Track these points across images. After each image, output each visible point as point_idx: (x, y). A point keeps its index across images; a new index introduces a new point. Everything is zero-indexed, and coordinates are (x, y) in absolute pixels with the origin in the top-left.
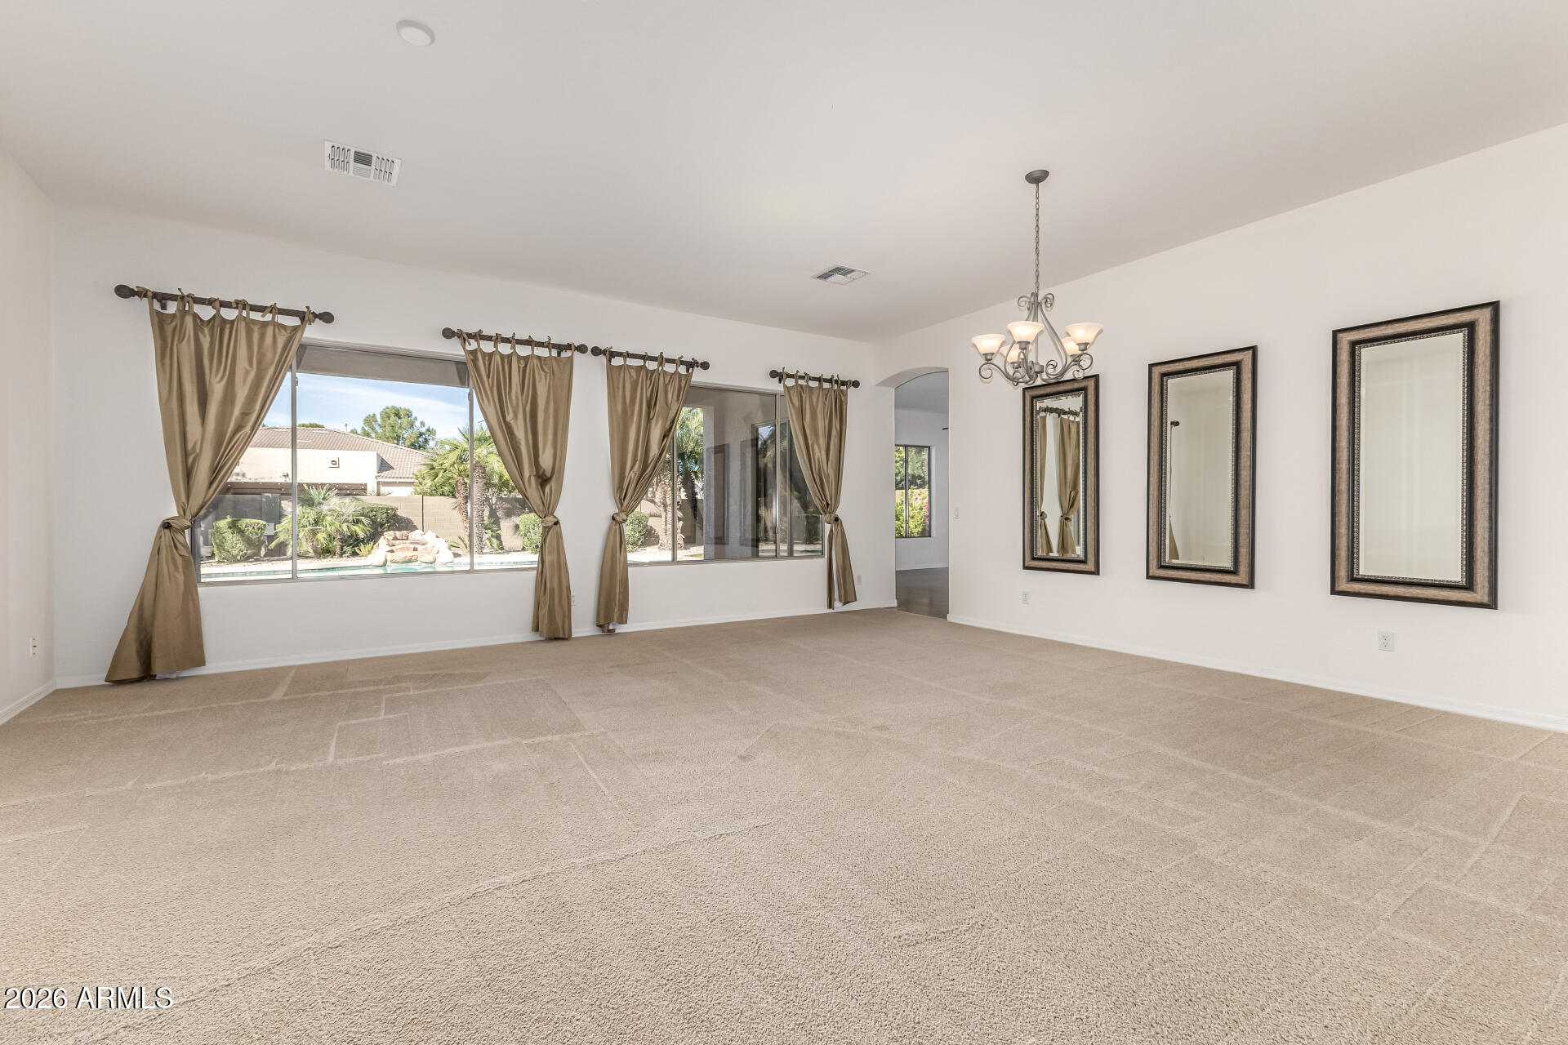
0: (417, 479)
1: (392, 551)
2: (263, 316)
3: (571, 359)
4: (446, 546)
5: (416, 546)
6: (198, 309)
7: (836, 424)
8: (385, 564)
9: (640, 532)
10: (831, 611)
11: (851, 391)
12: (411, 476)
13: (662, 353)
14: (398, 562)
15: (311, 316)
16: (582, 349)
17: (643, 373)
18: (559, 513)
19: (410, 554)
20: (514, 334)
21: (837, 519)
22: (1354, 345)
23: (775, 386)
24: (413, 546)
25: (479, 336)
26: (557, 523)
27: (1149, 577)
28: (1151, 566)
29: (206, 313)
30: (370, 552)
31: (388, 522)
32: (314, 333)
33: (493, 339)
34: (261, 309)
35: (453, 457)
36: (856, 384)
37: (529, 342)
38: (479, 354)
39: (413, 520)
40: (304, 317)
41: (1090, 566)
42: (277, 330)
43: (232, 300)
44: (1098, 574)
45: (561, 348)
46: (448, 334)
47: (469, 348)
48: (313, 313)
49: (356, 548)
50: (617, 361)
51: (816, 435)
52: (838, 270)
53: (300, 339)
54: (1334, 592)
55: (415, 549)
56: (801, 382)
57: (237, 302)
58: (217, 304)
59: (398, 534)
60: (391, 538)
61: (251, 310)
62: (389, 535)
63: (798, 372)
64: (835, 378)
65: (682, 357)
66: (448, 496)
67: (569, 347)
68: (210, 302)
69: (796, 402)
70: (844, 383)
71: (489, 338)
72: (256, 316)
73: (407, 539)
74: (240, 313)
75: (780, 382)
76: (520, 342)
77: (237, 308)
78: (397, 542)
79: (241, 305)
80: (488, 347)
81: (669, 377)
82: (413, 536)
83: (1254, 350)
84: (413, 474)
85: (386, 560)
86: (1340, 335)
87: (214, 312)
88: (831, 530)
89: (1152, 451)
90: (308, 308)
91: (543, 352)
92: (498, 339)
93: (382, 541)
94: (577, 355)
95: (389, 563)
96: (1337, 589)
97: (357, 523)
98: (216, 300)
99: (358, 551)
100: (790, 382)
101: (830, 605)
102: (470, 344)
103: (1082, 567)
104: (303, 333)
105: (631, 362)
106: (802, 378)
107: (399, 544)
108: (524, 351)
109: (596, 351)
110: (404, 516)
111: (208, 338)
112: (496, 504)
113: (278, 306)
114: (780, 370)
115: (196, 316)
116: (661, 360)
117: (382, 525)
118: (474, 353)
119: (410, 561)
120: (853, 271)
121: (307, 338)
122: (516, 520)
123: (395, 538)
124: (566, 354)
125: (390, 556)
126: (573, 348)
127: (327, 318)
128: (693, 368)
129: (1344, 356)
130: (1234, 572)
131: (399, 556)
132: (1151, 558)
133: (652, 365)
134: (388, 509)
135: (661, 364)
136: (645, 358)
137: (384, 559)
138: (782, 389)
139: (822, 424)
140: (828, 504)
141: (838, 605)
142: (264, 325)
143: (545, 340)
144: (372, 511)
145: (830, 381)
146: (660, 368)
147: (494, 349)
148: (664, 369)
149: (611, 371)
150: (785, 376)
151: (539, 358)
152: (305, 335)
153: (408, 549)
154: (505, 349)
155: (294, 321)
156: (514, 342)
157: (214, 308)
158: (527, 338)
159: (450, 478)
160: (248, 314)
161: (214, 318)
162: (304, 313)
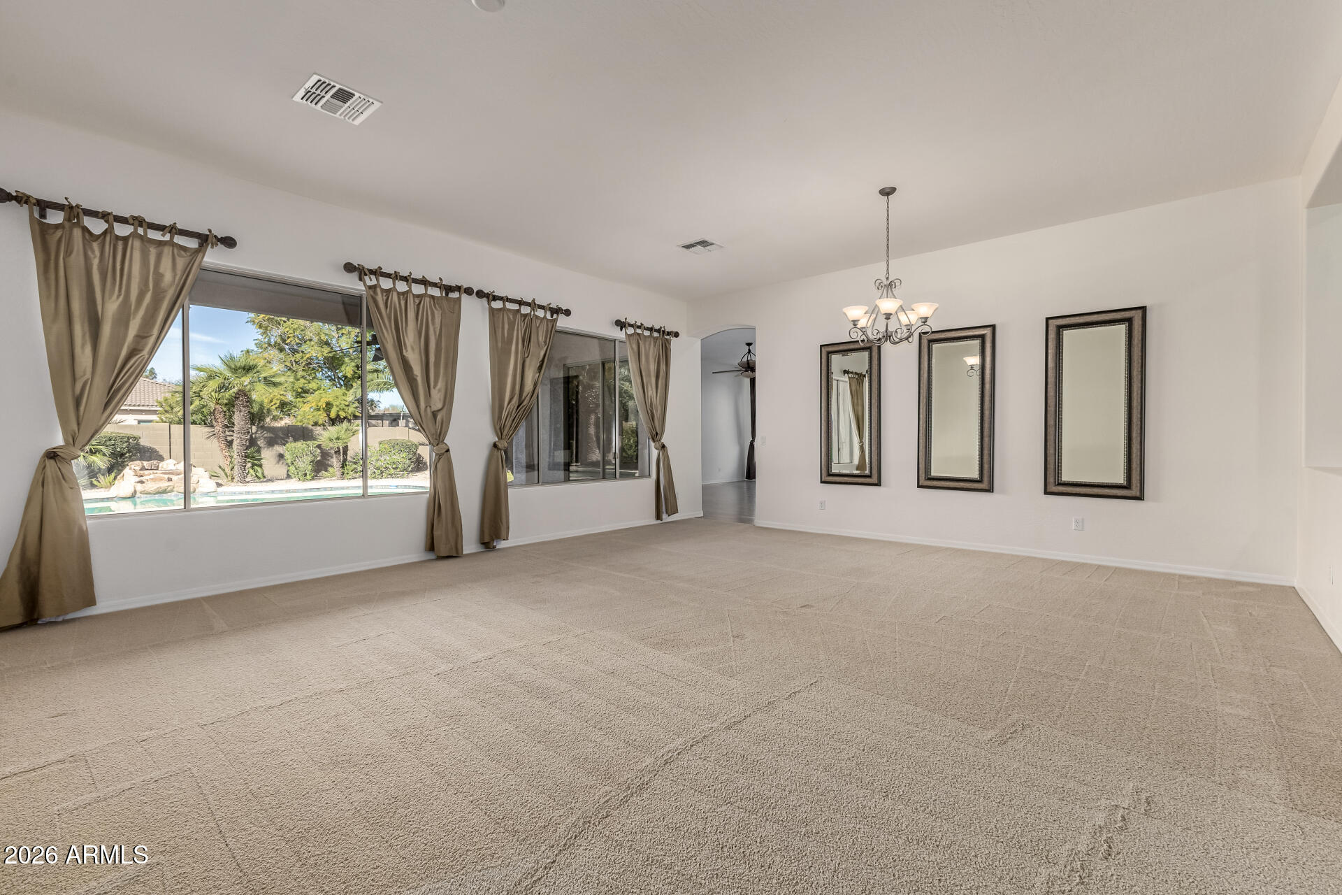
0: (162, 406)
1: (142, 482)
2: (163, 235)
3: (459, 299)
4: (207, 475)
5: (171, 476)
6: (88, 222)
7: (663, 367)
8: (133, 496)
9: (410, 459)
10: (659, 522)
11: (673, 340)
12: (156, 404)
13: (534, 299)
14: (150, 493)
15: (214, 240)
16: (469, 291)
17: (518, 316)
18: (449, 440)
19: (164, 484)
20: (411, 273)
21: (663, 446)
22: (1060, 328)
23: (620, 335)
24: (166, 476)
25: (377, 273)
26: (448, 451)
27: (919, 486)
28: (921, 478)
29: (97, 227)
30: (111, 484)
31: (129, 451)
32: (214, 258)
33: (393, 276)
34: (160, 228)
35: (213, 385)
36: (677, 335)
37: (424, 282)
38: (378, 290)
39: (158, 450)
40: (205, 240)
41: (874, 480)
42: (176, 251)
43: (127, 216)
44: (880, 485)
45: (449, 289)
46: (349, 268)
47: (369, 283)
48: (215, 236)
49: (93, 480)
50: (497, 305)
51: (649, 375)
52: (704, 243)
53: (201, 262)
54: (1046, 493)
55: (170, 480)
56: (639, 331)
57: (134, 218)
58: (111, 218)
59: (146, 464)
60: (138, 468)
61: (149, 228)
62: (135, 465)
63: (636, 322)
64: (663, 329)
65: (550, 304)
66: (199, 424)
67: (458, 288)
68: (105, 216)
69: (635, 347)
70: (669, 334)
71: (388, 276)
72: (154, 235)
73: (157, 469)
74: (136, 230)
75: (621, 330)
76: (416, 281)
77: (133, 224)
78: (146, 472)
79: (139, 221)
80: (386, 284)
81: (539, 321)
82: (165, 467)
83: (993, 327)
84: (157, 402)
85: (135, 492)
86: (1050, 321)
87: (106, 226)
88: (659, 455)
89: (921, 395)
90: (210, 231)
91: (436, 292)
92: (396, 277)
93: (128, 472)
94: (464, 296)
95: (138, 495)
96: (1048, 491)
97: (95, 453)
98: (109, 214)
99: (95, 483)
100: (630, 331)
101: (658, 517)
102: (371, 280)
103: (868, 480)
104: (203, 257)
105: (510, 306)
106: (639, 327)
107: (149, 475)
108: (418, 289)
109: (480, 294)
110: (146, 445)
111: (97, 253)
112: (256, 433)
113: (179, 226)
114: (623, 320)
115: (85, 230)
116: (533, 305)
117: (122, 455)
118: (373, 288)
119: (165, 492)
120: (712, 244)
121: (206, 262)
122: (279, 449)
123: (143, 468)
124: (455, 295)
125: (139, 487)
126: (462, 290)
127: (229, 242)
128: (558, 314)
129: (1052, 335)
130: (980, 481)
131: (150, 486)
132: (921, 472)
133: (525, 310)
134: (129, 438)
135: (533, 309)
136: (521, 303)
137: (133, 490)
138: (624, 337)
139: (653, 367)
140: (657, 434)
141: (664, 516)
142: (160, 244)
143: (437, 281)
144: (110, 440)
145: (658, 331)
146: (533, 313)
147: (392, 286)
148: (536, 313)
149: (493, 312)
150: (627, 325)
151: (433, 297)
152: (205, 259)
153: (161, 479)
154: (402, 287)
155: (192, 244)
156: (410, 281)
157: (106, 221)
158: (421, 277)
159: (204, 406)
160: (146, 233)
161: (105, 233)
162: (208, 235)
